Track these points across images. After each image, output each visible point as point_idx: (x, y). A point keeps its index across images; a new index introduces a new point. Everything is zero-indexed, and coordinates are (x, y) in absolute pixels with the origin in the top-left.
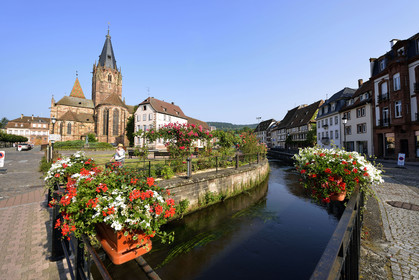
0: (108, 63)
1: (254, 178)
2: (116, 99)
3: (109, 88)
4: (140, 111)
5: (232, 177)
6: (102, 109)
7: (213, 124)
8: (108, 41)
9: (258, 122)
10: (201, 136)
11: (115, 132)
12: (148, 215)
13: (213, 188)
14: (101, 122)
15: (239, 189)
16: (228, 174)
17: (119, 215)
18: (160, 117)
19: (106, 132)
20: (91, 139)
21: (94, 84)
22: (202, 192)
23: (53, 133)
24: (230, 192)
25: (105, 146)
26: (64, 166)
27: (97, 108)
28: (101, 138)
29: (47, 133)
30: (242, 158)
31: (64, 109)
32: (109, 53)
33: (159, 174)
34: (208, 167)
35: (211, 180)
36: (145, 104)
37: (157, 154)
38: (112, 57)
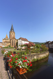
0: (12, 30)
1: (45, 55)
2: (14, 38)
3: (13, 36)
4: (19, 40)
5: (40, 55)
6: (11, 40)
7: (35, 43)
8: (12, 26)
9: (46, 42)
10: (32, 46)
11: (14, 45)
12: (26, 65)
13: (35, 57)
14: (11, 43)
15: (41, 58)
16: (39, 55)
17: (21, 65)
18: (23, 41)
19: (12, 45)
20: (10, 46)
21: (10, 35)
22: (33, 58)
23: (3, 45)
24: (39, 59)
25: (12, 48)
26: (7, 53)
27: (10, 40)
28: (11, 46)
29: (2, 45)
30: (42, 51)
31: (5, 40)
32: (12, 28)
33: (24, 54)
34: (34, 53)
35: (35, 56)
36: (20, 39)
37: (23, 49)
38: (13, 29)
